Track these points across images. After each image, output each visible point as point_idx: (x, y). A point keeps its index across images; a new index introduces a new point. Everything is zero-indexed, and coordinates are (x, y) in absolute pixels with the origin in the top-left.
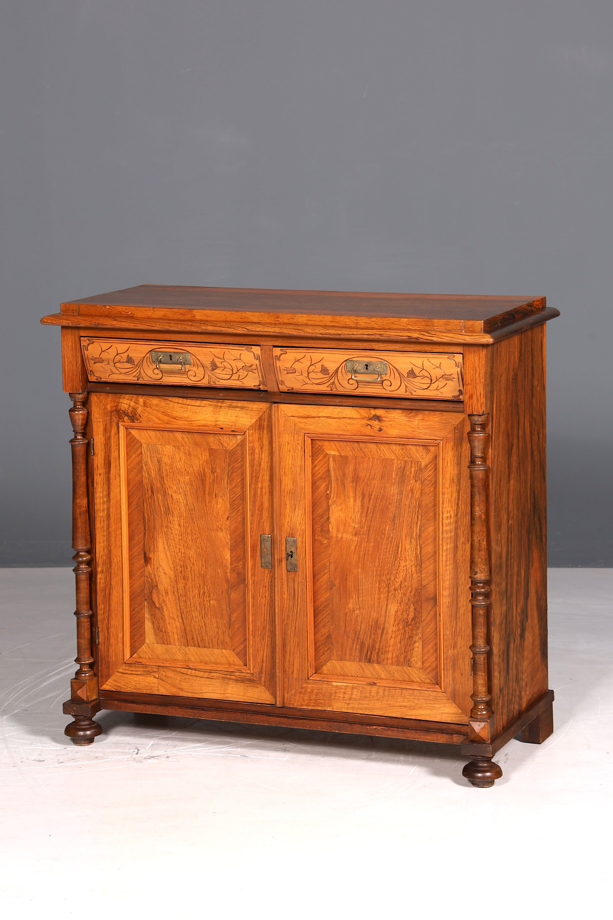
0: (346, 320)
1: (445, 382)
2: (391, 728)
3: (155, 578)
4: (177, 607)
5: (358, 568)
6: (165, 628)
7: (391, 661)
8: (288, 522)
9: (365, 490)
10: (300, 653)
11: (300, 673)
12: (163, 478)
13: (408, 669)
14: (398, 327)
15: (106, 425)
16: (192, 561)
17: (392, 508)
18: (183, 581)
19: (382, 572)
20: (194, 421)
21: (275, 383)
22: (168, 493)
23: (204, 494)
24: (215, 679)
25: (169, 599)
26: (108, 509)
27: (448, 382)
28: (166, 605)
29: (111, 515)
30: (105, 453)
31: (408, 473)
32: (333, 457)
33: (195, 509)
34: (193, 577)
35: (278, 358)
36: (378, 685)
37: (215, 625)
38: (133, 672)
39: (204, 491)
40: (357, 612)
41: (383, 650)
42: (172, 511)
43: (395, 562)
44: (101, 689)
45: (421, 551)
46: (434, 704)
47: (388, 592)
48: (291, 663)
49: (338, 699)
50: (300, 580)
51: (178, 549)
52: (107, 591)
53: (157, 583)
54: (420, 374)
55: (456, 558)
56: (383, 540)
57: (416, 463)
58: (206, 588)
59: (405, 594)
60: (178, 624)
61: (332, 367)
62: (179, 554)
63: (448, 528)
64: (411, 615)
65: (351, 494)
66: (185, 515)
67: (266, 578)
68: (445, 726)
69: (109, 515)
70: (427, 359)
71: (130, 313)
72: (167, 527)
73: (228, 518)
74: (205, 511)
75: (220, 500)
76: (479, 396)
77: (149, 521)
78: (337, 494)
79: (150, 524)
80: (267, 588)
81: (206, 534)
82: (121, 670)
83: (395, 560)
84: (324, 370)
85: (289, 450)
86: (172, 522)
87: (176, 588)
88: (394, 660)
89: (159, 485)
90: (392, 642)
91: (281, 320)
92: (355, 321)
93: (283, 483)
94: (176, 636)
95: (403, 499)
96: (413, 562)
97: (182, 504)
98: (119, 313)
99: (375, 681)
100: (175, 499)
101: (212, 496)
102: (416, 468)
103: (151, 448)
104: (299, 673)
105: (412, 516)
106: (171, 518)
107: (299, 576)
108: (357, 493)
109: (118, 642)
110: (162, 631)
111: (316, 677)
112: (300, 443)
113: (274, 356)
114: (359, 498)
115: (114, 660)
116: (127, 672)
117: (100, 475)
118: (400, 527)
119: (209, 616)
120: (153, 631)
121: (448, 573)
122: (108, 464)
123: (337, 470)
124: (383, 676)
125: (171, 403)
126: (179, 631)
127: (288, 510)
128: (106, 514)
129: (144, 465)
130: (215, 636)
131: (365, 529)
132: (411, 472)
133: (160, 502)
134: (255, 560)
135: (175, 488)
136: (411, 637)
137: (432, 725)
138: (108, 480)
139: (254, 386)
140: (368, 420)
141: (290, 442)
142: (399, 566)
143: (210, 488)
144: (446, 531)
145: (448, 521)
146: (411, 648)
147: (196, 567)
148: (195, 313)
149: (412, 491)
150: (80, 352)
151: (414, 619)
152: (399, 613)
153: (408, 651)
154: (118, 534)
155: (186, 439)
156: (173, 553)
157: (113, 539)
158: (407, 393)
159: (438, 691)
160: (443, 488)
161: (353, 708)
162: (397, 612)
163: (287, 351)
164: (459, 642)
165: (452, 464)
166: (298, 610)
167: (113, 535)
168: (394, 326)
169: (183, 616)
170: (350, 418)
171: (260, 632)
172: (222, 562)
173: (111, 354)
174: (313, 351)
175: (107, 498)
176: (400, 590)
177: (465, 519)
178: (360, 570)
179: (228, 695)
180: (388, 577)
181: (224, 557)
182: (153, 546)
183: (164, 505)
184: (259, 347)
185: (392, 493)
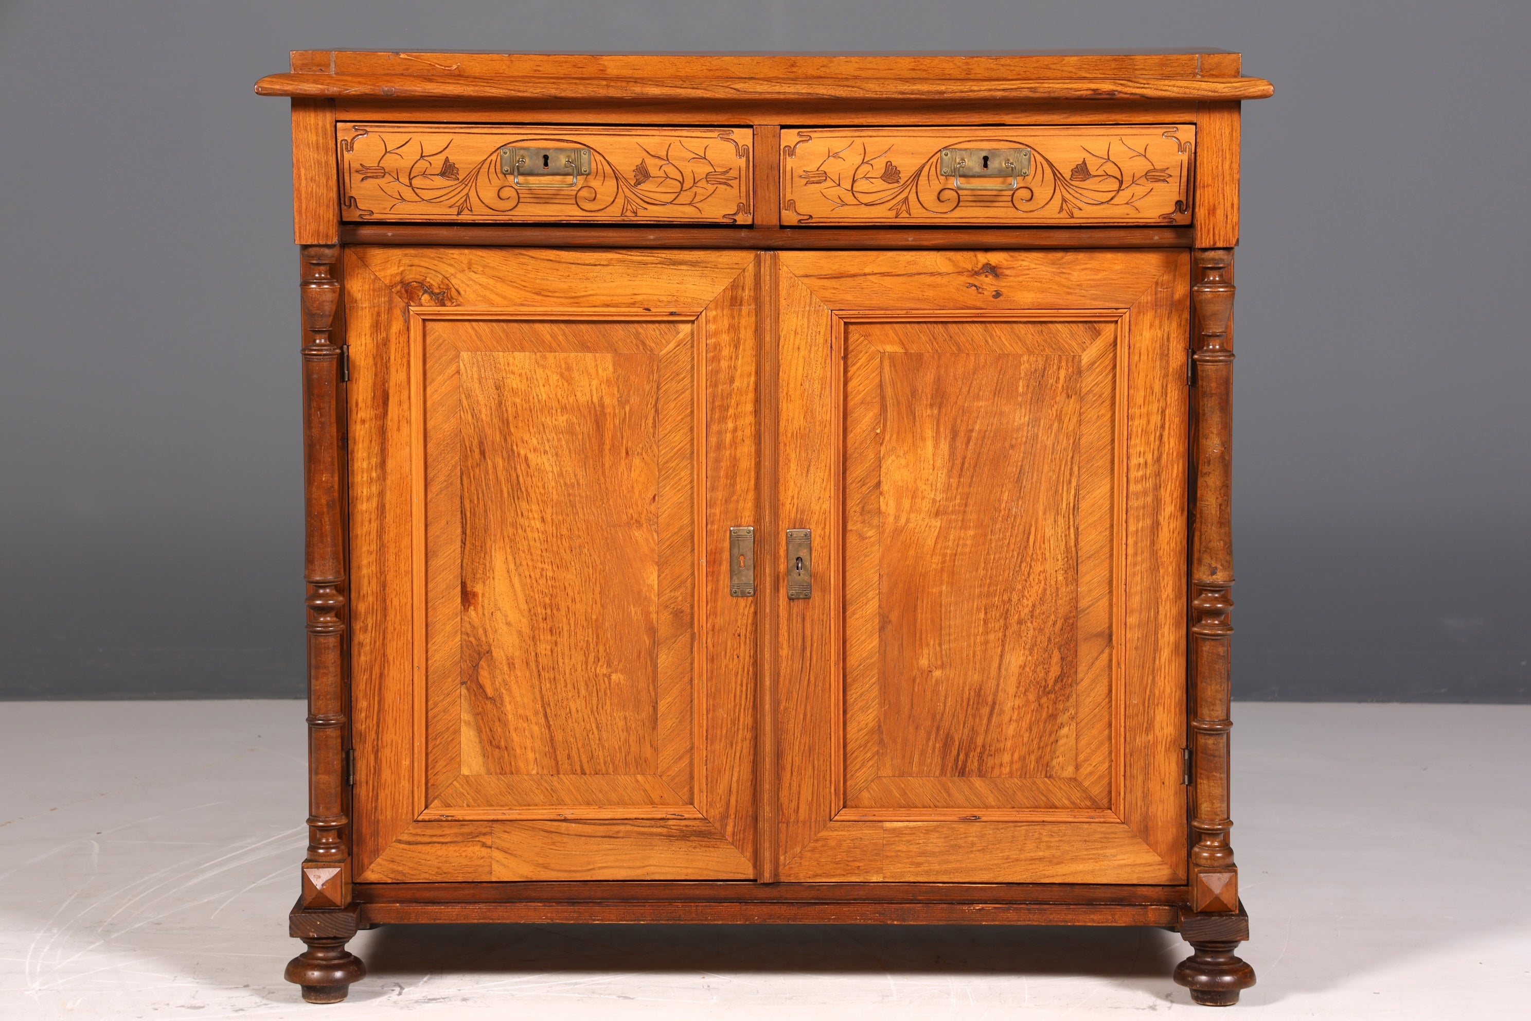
0: (945, 65)
1: (1151, 185)
2: (1015, 906)
3: (486, 636)
4: (534, 694)
5: (941, 584)
6: (506, 741)
7: (1008, 769)
8: (793, 497)
9: (959, 421)
10: (814, 767)
11: (814, 809)
12: (508, 423)
13: (1044, 783)
14: (1059, 74)
15: (378, 314)
16: (571, 593)
17: (1016, 455)
18: (549, 637)
19: (992, 589)
20: (583, 296)
21: (774, 207)
22: (519, 454)
23: (601, 451)
24: (623, 838)
25: (516, 677)
26: (381, 494)
27: (1156, 185)
28: (509, 690)
29: (387, 506)
30: (376, 375)
31: (1051, 381)
32: (890, 358)
33: (578, 484)
34: (572, 628)
35: (791, 151)
36: (984, 819)
37: (621, 724)
38: (435, 839)
39: (601, 444)
40: (937, 673)
41: (993, 749)
42: (527, 490)
43: (1020, 566)
44: (358, 881)
45: (1076, 539)
46: (1102, 848)
47: (1006, 627)
48: (795, 789)
49: (897, 856)
50: (816, 616)
51: (538, 571)
52: (376, 670)
53: (490, 646)
54: (1100, 172)
55: (1155, 548)
56: (996, 523)
57: (1070, 360)
58: (601, 649)
59: (1041, 630)
60: (536, 729)
61: (907, 165)
62: (542, 581)
63: (1139, 487)
64: (1055, 671)
65: (929, 433)
66: (555, 497)
67: (740, 617)
68: (1125, 892)
69: (384, 506)
70: (1119, 138)
71: (455, 67)
72: (514, 525)
73: (654, 497)
74: (603, 486)
75: (637, 461)
76: (1229, 209)
77: (475, 515)
78: (898, 433)
79: (477, 520)
80: (743, 638)
81: (603, 535)
82: (406, 837)
83: (1021, 562)
84: (891, 174)
85: (796, 346)
86: (525, 513)
87: (533, 654)
88: (1015, 766)
89: (498, 438)
90: (1011, 730)
91: (800, 71)
92: (965, 67)
93: (783, 417)
94: (531, 756)
95: (1040, 436)
96: (1060, 563)
97: (551, 474)
98: (429, 68)
99: (977, 812)
100: (533, 464)
101: (619, 453)
102: (1070, 370)
103: (480, 359)
104: (810, 810)
105: (1060, 469)
106: (524, 505)
107: (814, 608)
108: (942, 429)
109: (400, 778)
110: (498, 747)
111: (846, 814)
112: (822, 331)
113: (782, 147)
114: (945, 438)
115: (389, 817)
116: (419, 839)
117: (363, 422)
118: (1032, 493)
119: (608, 707)
120: (478, 749)
121: (1138, 578)
122: (382, 398)
123: (899, 384)
124: (991, 801)
125: (532, 261)
126: (538, 743)
127: (793, 473)
128: (375, 505)
129: (463, 396)
130: (620, 748)
131: (958, 501)
132: (1058, 378)
133: (499, 473)
134: (718, 581)
135: (535, 441)
136: (1053, 717)
137: (1099, 893)
138: (382, 432)
139: (724, 216)
140: (972, 276)
141: (799, 330)
142: (1029, 574)
143: (614, 437)
144: (1137, 495)
145: (1141, 473)
146: (1052, 739)
147: (578, 605)
148: (606, 63)
149: (1059, 417)
150: (334, 156)
151: (1059, 679)
152: (1027, 669)
153: (1046, 745)
154: (403, 547)
155: (561, 338)
156: (528, 580)
157: (391, 558)
158: (1064, 214)
159: (1112, 820)
160: (1131, 405)
161: (927, 872)
162: (1023, 667)
163: (813, 135)
164: (1158, 718)
165: (1150, 356)
166: (812, 678)
167: (392, 549)
168: (1048, 73)
169: (548, 711)
170: (932, 274)
171: (724, 731)
172: (639, 592)
173: (410, 154)
174: (870, 133)
175: (379, 470)
176: (1032, 623)
177: (1176, 466)
178: (944, 588)
179: (652, 869)
180: (1006, 597)
181: (644, 581)
182: (481, 567)
183: (509, 480)
184: (750, 131)
185: (1016, 424)
